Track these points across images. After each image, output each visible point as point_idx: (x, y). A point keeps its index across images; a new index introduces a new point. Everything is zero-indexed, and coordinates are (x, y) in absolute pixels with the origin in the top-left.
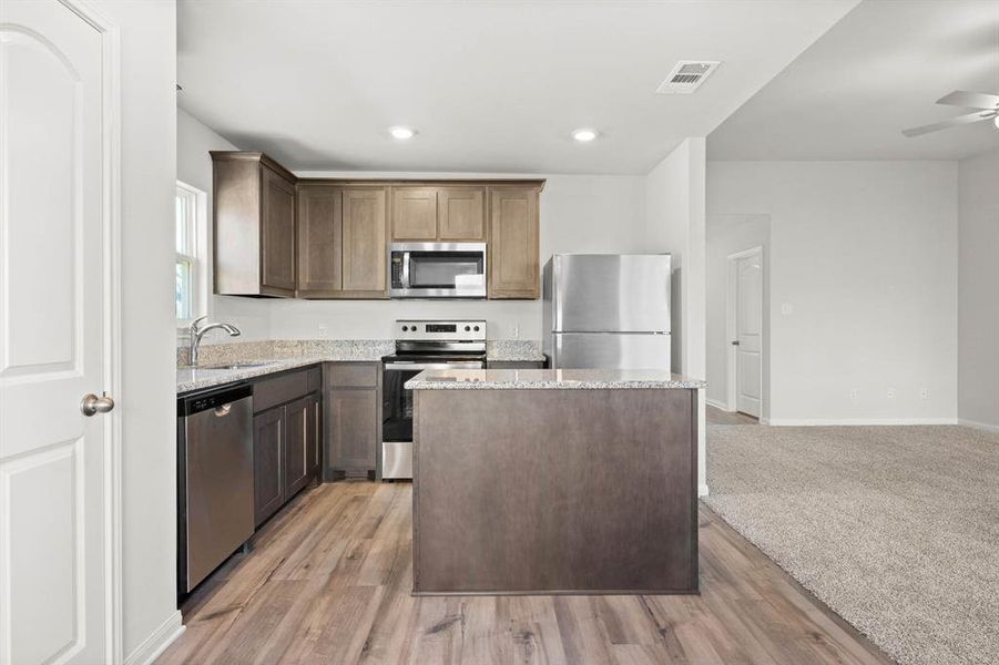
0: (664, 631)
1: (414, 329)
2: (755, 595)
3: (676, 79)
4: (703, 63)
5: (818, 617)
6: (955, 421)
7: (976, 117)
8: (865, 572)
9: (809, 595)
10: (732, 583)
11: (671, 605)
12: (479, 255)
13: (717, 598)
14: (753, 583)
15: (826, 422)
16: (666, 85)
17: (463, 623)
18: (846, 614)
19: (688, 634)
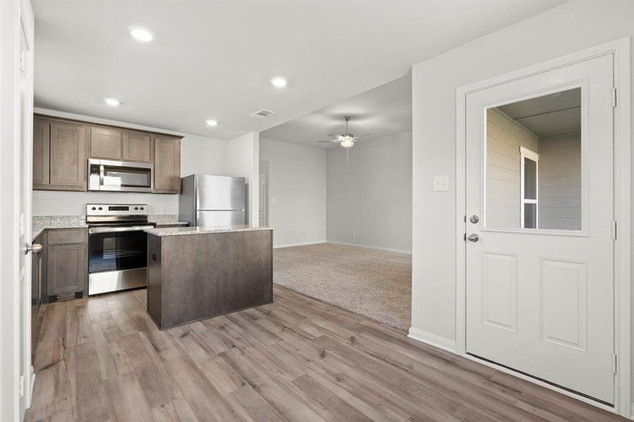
0: (269, 314)
1: (101, 209)
2: (290, 299)
3: (260, 114)
4: (271, 112)
5: (309, 299)
6: (325, 241)
7: (336, 141)
8: (316, 286)
9: (303, 295)
10: (282, 298)
11: (266, 307)
12: (149, 170)
13: (279, 302)
14: (288, 296)
15: (286, 246)
16: (254, 114)
17: (193, 331)
18: (315, 297)
19: (275, 312)
